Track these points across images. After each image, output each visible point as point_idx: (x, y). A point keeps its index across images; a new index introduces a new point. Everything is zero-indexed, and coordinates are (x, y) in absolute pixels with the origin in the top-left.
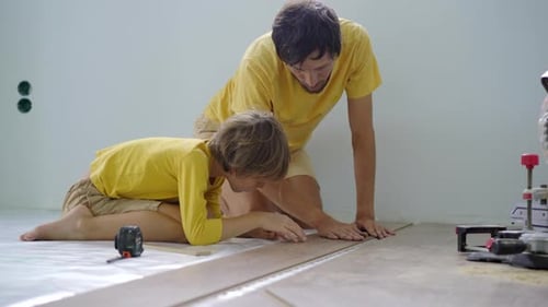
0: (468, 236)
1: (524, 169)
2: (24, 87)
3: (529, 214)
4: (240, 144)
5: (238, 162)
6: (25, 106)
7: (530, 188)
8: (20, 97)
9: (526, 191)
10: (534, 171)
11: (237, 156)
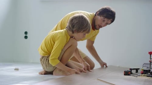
0: (132, 70)
1: (149, 55)
2: (26, 33)
3: (150, 65)
4: (75, 22)
5: (76, 28)
6: (26, 37)
7: (150, 59)
8: (25, 35)
9: (149, 60)
10: (151, 55)
11: (75, 26)
